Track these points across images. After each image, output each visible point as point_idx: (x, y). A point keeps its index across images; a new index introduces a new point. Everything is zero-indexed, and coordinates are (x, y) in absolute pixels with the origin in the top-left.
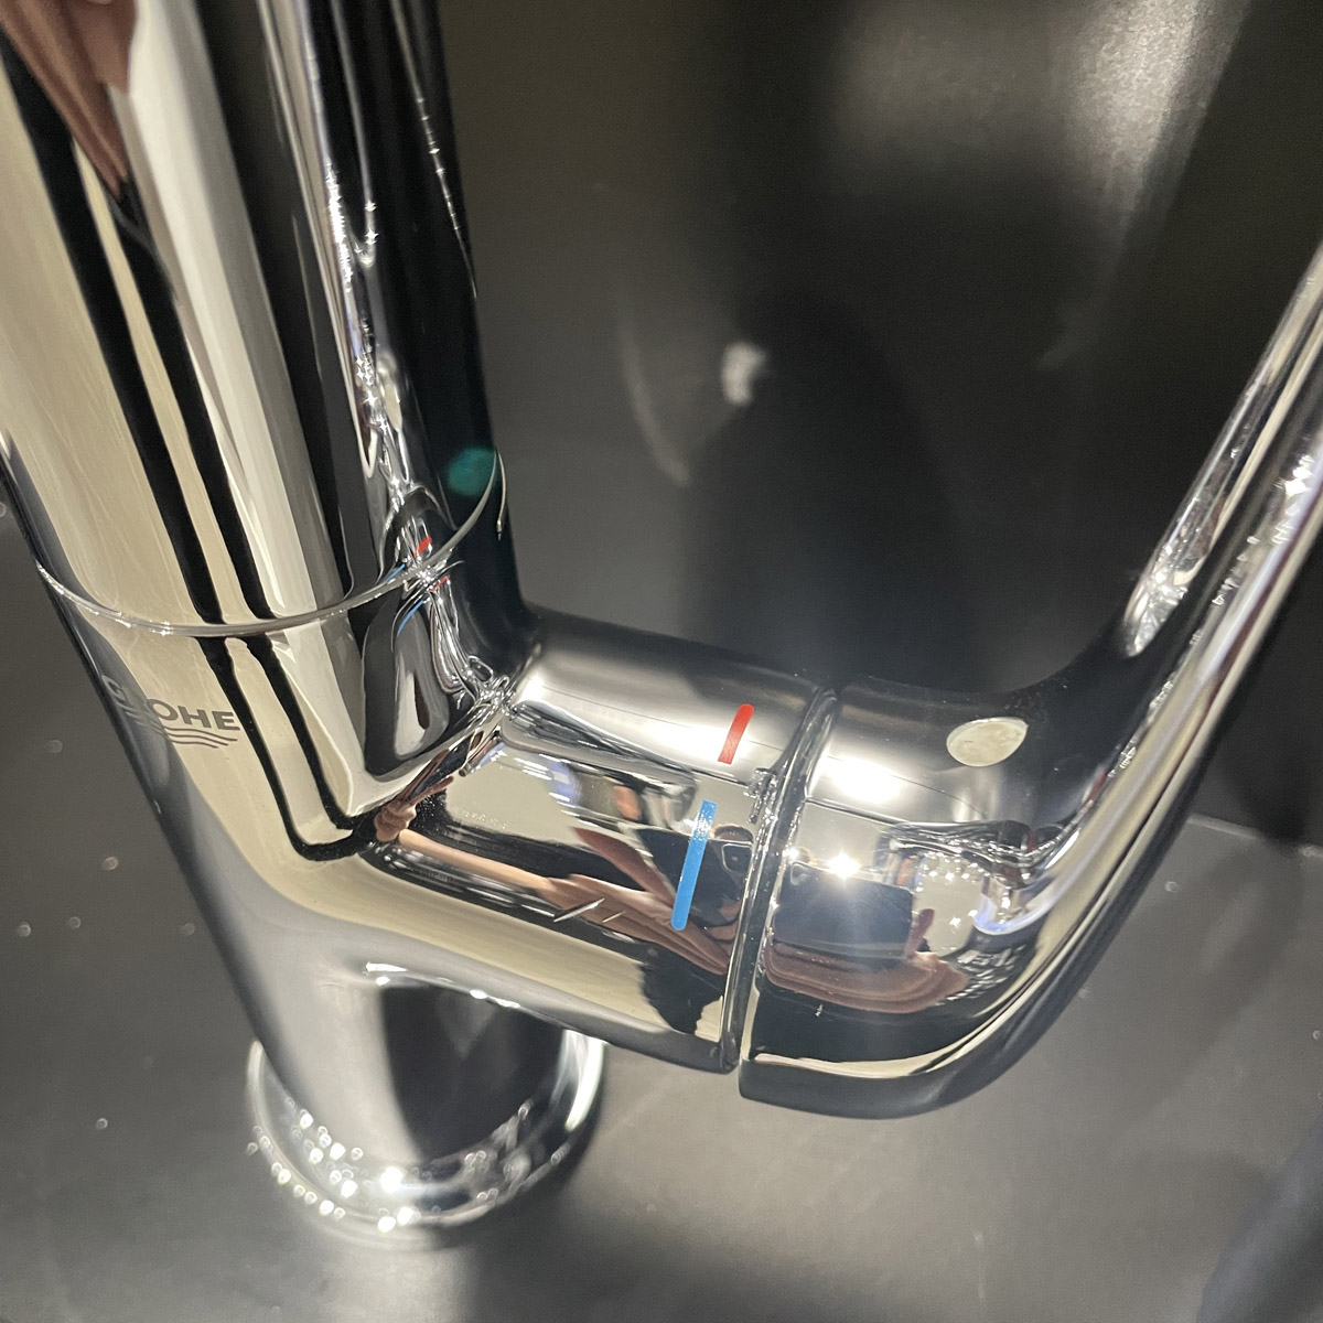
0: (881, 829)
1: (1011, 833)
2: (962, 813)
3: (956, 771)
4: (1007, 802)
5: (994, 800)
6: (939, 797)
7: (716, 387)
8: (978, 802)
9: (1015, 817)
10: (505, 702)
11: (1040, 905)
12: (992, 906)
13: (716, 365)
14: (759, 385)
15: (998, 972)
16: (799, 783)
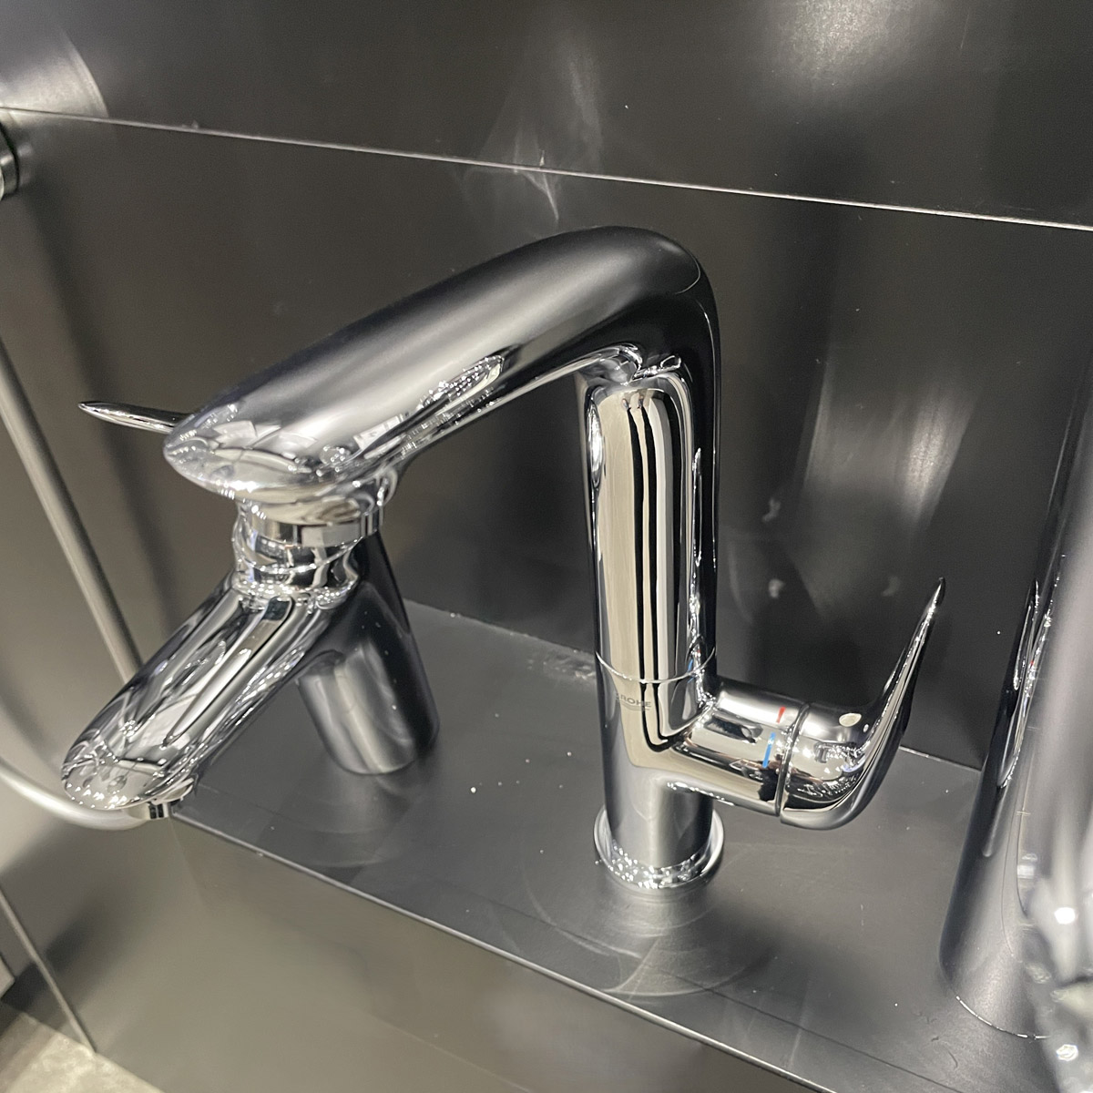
0: (816, 742)
1: (852, 745)
2: (840, 739)
3: (838, 727)
4: (852, 737)
5: (849, 736)
6: (833, 735)
7: (767, 592)
8: (844, 736)
9: (854, 740)
10: (714, 705)
11: (861, 762)
12: (847, 765)
13: (767, 585)
14: (781, 592)
15: (851, 783)
16: (798, 731)
